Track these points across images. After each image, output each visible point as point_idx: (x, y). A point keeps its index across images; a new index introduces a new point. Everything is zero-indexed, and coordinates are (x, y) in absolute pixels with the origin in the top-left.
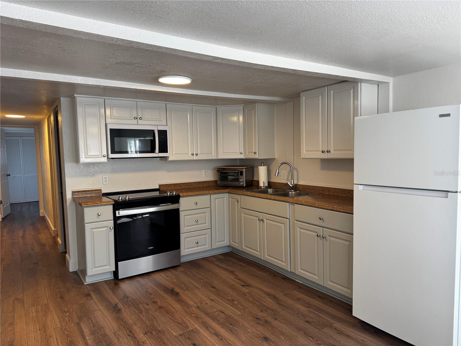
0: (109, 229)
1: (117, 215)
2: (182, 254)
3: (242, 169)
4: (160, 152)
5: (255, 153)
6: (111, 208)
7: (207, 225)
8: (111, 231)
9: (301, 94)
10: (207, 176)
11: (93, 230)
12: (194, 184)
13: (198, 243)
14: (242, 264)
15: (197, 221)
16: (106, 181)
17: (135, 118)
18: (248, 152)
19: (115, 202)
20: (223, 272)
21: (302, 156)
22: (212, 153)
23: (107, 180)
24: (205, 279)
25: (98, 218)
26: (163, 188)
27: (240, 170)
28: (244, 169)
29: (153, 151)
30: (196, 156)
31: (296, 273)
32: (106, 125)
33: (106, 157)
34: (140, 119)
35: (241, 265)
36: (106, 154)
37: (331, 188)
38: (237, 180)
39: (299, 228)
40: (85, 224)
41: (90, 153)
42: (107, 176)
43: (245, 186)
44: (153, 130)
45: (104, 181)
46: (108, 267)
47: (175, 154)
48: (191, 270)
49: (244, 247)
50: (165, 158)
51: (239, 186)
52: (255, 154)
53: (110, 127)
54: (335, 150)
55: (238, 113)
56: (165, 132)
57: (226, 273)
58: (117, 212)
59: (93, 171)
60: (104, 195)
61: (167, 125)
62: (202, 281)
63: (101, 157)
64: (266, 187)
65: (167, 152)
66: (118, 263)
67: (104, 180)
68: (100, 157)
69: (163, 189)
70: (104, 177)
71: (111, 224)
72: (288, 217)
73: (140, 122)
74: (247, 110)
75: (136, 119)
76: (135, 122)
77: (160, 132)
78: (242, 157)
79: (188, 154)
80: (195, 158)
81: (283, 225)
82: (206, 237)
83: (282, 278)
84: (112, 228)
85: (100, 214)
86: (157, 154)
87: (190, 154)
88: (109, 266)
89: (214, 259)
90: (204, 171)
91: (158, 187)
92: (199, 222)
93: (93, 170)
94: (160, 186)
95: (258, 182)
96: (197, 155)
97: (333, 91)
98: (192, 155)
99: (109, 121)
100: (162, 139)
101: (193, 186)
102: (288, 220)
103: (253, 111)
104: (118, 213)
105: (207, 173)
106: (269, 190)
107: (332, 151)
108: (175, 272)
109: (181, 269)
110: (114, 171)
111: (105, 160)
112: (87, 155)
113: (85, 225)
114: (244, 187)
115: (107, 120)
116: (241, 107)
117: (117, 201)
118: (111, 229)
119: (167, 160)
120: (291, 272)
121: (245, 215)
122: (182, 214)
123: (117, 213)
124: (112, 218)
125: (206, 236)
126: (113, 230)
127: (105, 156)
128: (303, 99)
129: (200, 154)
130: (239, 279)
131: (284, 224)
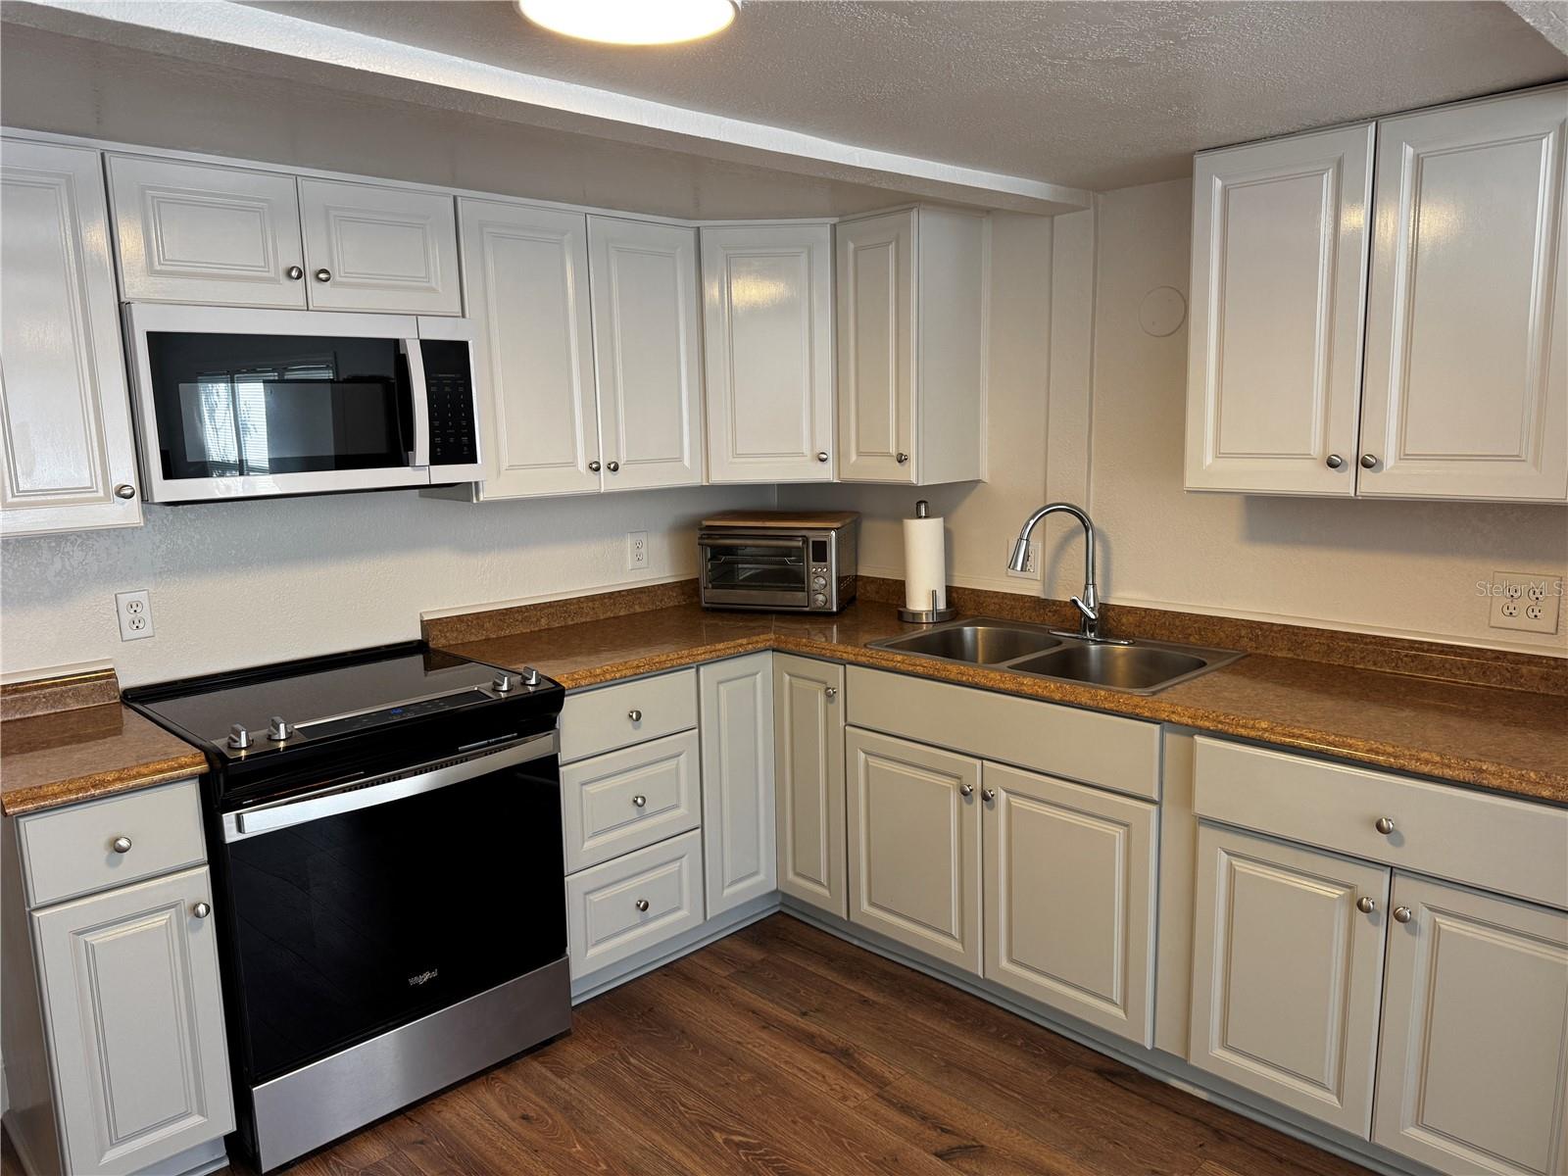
0: (188, 919)
1: (231, 835)
2: (577, 972)
3: (824, 533)
4: (436, 459)
5: (901, 459)
6: (188, 796)
7: (685, 813)
8: (197, 929)
9: (1200, 161)
10: (643, 563)
11: (90, 938)
12: (590, 604)
13: (646, 906)
14: (870, 995)
15: (640, 801)
16: (136, 624)
17: (294, 274)
18: (860, 454)
19: (208, 760)
20: (805, 1059)
21: (1191, 482)
22: (680, 459)
23: (145, 613)
24: (733, 1125)
25: (111, 863)
26: (446, 637)
27: (814, 536)
28: (833, 529)
29: (397, 454)
30: (609, 473)
31: (1192, 1062)
32: (123, 311)
33: (136, 498)
34: (322, 276)
35: (865, 1001)
36: (134, 483)
37: (1305, 629)
38: (796, 580)
39: (1226, 856)
40: (37, 915)
41: (29, 474)
42: (142, 596)
43: (835, 609)
44: (396, 344)
45: (125, 624)
46: (196, 1120)
47: (511, 467)
48: (632, 1060)
49: (865, 907)
50: (462, 491)
51: (807, 609)
52: (899, 462)
53: (145, 322)
54: (1404, 456)
55: (804, 257)
56: (460, 349)
57: (818, 1067)
58: (229, 819)
59: (58, 574)
60: (135, 699)
61: (463, 316)
62: (719, 1137)
63: (107, 498)
64: (939, 614)
65: (470, 457)
66: (250, 1093)
67: (127, 617)
68: (99, 500)
69: (443, 641)
70: (124, 600)
71: (198, 884)
72: (1156, 797)
73: (320, 293)
74: (851, 246)
75: (299, 277)
76: (293, 292)
77: (433, 350)
78: (825, 474)
79: (573, 464)
80: (606, 483)
81: (1118, 832)
82: (680, 872)
83: (1100, 1072)
84: (202, 909)
85: (123, 843)
86: (421, 470)
87: (582, 465)
88: (201, 1113)
89: (722, 972)
90: (629, 542)
91: (415, 634)
92: (648, 808)
93: (58, 565)
94: (426, 625)
95: (897, 590)
96: (616, 469)
97: (1413, 147)
98: (591, 473)
99: (135, 286)
100: (447, 389)
101: (587, 614)
102: (1153, 808)
103: (892, 247)
104: (234, 825)
105: (643, 550)
106: (968, 631)
107: (1390, 460)
108: (559, 1082)
109: (576, 1054)
110: (178, 566)
111: (129, 512)
112: (18, 491)
113: (31, 917)
114: (829, 615)
115: (127, 280)
116: (820, 231)
117: (221, 755)
118: (198, 915)
119: (470, 500)
120: (1154, 1049)
121: (874, 762)
122: (569, 778)
123: (226, 825)
124: (200, 852)
125: (680, 866)
126: (209, 924)
127: (128, 492)
128: (1212, 186)
129: (628, 462)
130: (905, 1109)
131: (1127, 826)
